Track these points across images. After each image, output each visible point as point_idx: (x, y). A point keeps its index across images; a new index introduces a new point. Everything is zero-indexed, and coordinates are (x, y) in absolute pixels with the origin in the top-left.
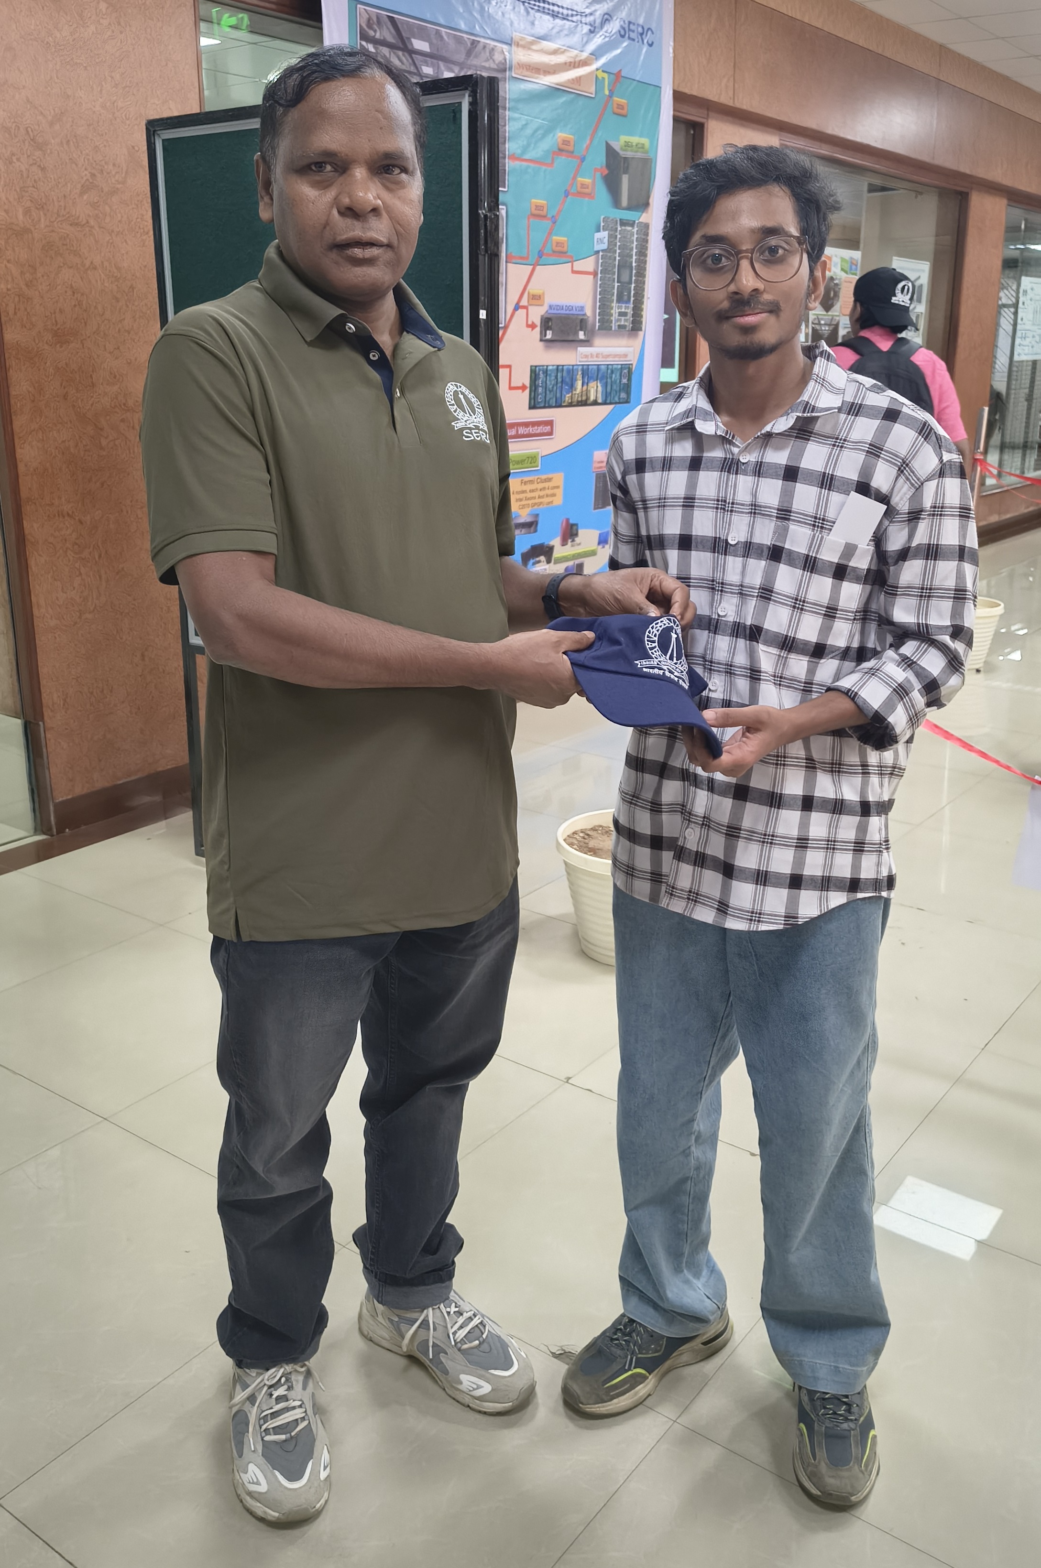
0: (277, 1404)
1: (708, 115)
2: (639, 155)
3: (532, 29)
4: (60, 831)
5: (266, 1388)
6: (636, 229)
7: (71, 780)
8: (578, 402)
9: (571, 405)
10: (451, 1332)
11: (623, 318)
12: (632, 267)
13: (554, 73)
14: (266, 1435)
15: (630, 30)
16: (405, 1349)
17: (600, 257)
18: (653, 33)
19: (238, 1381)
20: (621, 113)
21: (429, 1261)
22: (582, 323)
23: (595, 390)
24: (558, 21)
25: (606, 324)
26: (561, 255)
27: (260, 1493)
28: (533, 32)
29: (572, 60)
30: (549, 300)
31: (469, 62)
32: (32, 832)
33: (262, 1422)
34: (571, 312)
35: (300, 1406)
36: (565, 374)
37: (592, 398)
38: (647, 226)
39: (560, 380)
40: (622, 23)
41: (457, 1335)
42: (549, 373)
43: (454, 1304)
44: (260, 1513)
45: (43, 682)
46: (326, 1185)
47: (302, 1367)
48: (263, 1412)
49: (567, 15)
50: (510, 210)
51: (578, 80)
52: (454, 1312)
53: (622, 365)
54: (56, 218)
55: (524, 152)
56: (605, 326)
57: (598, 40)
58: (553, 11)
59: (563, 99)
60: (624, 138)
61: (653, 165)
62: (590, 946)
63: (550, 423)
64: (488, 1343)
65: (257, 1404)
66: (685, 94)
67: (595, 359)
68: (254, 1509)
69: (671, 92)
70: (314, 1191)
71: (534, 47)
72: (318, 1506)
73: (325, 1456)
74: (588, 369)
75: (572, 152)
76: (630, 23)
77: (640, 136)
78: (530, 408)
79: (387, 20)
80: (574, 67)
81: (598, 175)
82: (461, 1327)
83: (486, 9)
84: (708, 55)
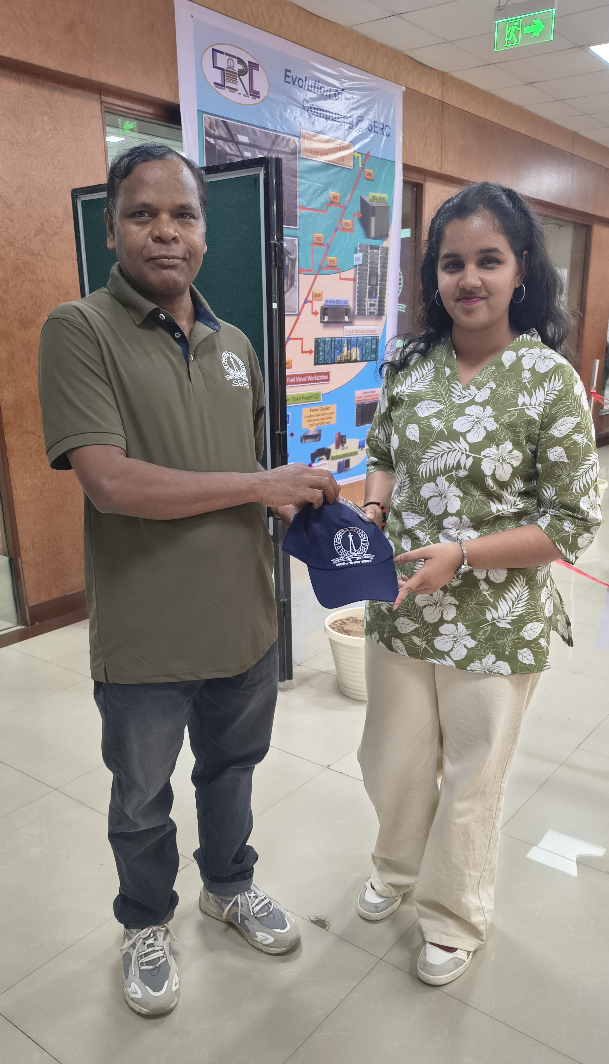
0: (148, 948)
1: (425, 179)
2: (381, 204)
3: (313, 127)
4: (32, 623)
5: (141, 940)
6: (380, 251)
7: (38, 593)
8: (345, 360)
9: (340, 362)
10: (251, 907)
11: (372, 308)
12: (378, 275)
13: (327, 154)
14: (142, 966)
15: (375, 126)
16: (224, 918)
17: (358, 269)
18: (389, 128)
19: (127, 936)
20: (370, 178)
21: (237, 867)
22: (347, 311)
23: (355, 353)
24: (329, 122)
25: (362, 312)
26: (333, 268)
27: (137, 999)
28: (314, 129)
29: (339, 146)
30: (326, 297)
31: (274, 148)
32: (16, 624)
33: (139, 958)
34: (340, 304)
35: (162, 950)
36: (336, 343)
37: (354, 358)
38: (387, 249)
39: (333, 347)
40: (370, 122)
41: (255, 909)
42: (326, 342)
43: (253, 892)
44: (137, 1010)
45: (20, 534)
46: (172, 823)
47: (163, 927)
48: (140, 953)
49: (335, 118)
50: (300, 241)
51: (342, 158)
52: (253, 896)
53: (372, 337)
54: (20, 251)
55: (308, 204)
56: (361, 312)
57: (355, 133)
58: (326, 115)
59: (333, 171)
60: (371, 194)
61: (390, 210)
62: (346, 689)
63: (327, 374)
64: (273, 914)
65: (136, 949)
66: (411, 166)
67: (355, 333)
68: (134, 1008)
69: (401, 165)
70: (164, 826)
71: (315, 138)
72: (171, 1006)
73: (176, 978)
74: (351, 340)
75: (339, 204)
76: (375, 122)
77: (382, 193)
78: (315, 364)
79: (221, 123)
80: (340, 151)
81: (356, 217)
82: (257, 905)
83: (284, 115)
84: (424, 141)
